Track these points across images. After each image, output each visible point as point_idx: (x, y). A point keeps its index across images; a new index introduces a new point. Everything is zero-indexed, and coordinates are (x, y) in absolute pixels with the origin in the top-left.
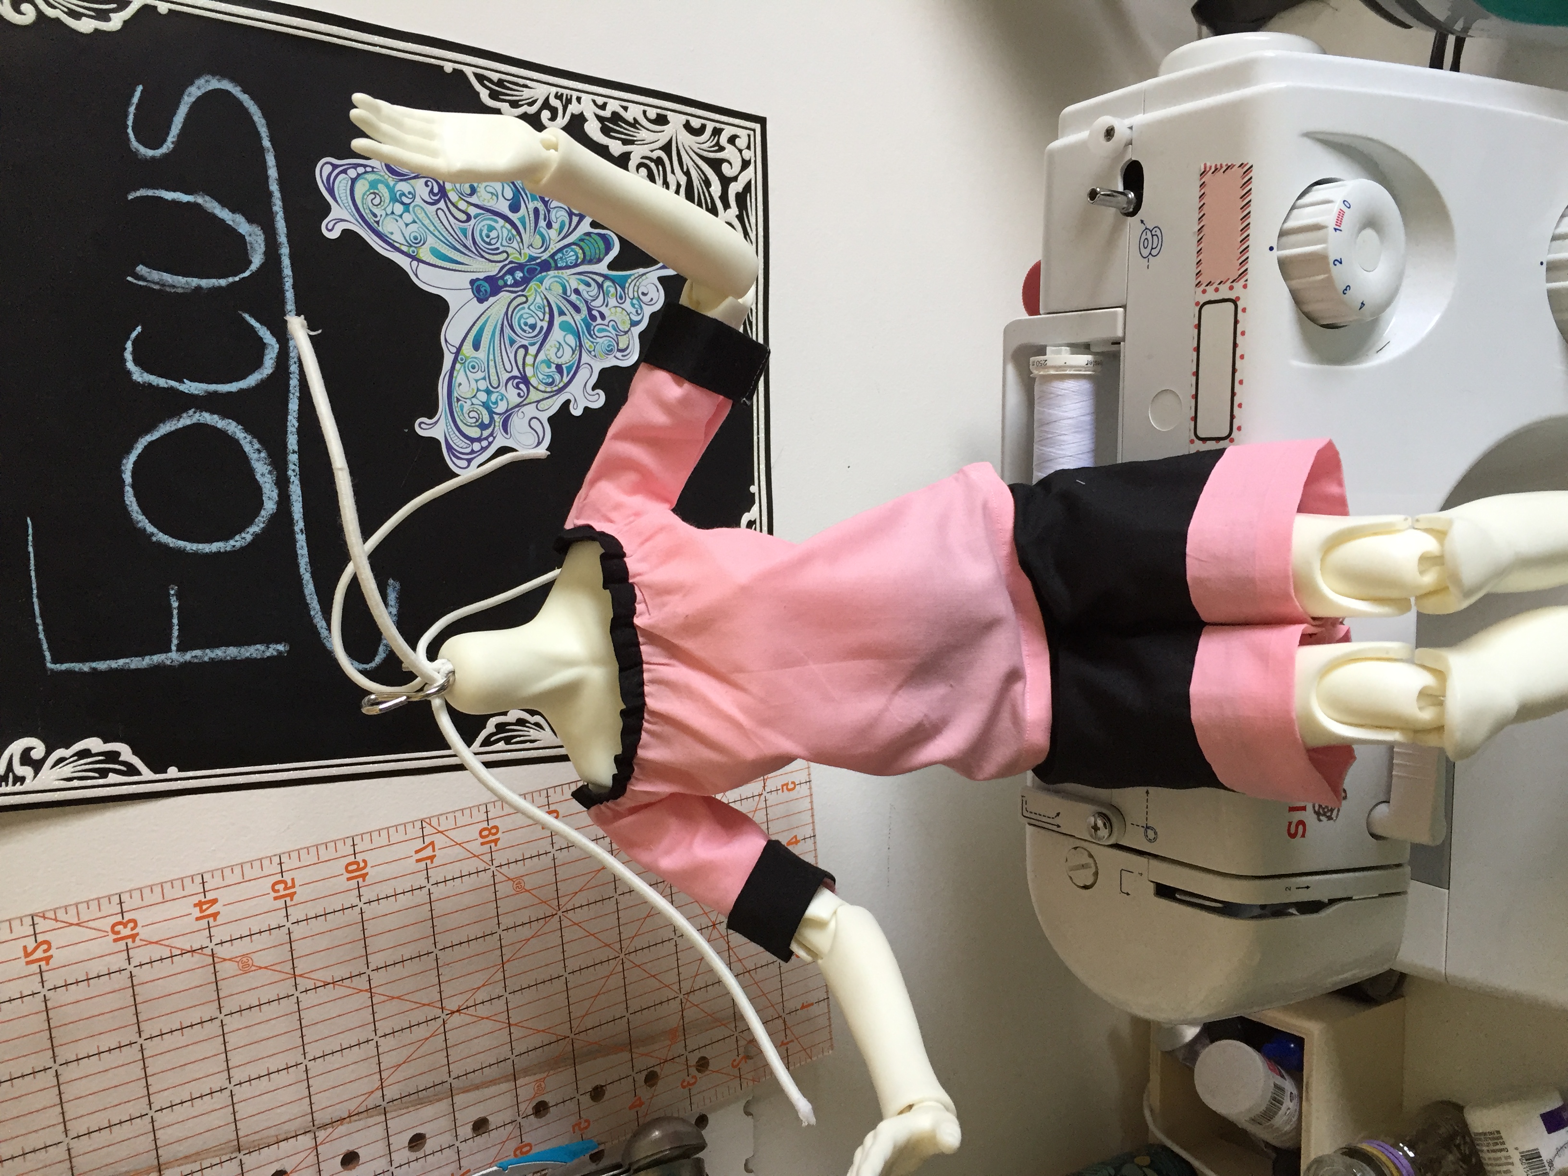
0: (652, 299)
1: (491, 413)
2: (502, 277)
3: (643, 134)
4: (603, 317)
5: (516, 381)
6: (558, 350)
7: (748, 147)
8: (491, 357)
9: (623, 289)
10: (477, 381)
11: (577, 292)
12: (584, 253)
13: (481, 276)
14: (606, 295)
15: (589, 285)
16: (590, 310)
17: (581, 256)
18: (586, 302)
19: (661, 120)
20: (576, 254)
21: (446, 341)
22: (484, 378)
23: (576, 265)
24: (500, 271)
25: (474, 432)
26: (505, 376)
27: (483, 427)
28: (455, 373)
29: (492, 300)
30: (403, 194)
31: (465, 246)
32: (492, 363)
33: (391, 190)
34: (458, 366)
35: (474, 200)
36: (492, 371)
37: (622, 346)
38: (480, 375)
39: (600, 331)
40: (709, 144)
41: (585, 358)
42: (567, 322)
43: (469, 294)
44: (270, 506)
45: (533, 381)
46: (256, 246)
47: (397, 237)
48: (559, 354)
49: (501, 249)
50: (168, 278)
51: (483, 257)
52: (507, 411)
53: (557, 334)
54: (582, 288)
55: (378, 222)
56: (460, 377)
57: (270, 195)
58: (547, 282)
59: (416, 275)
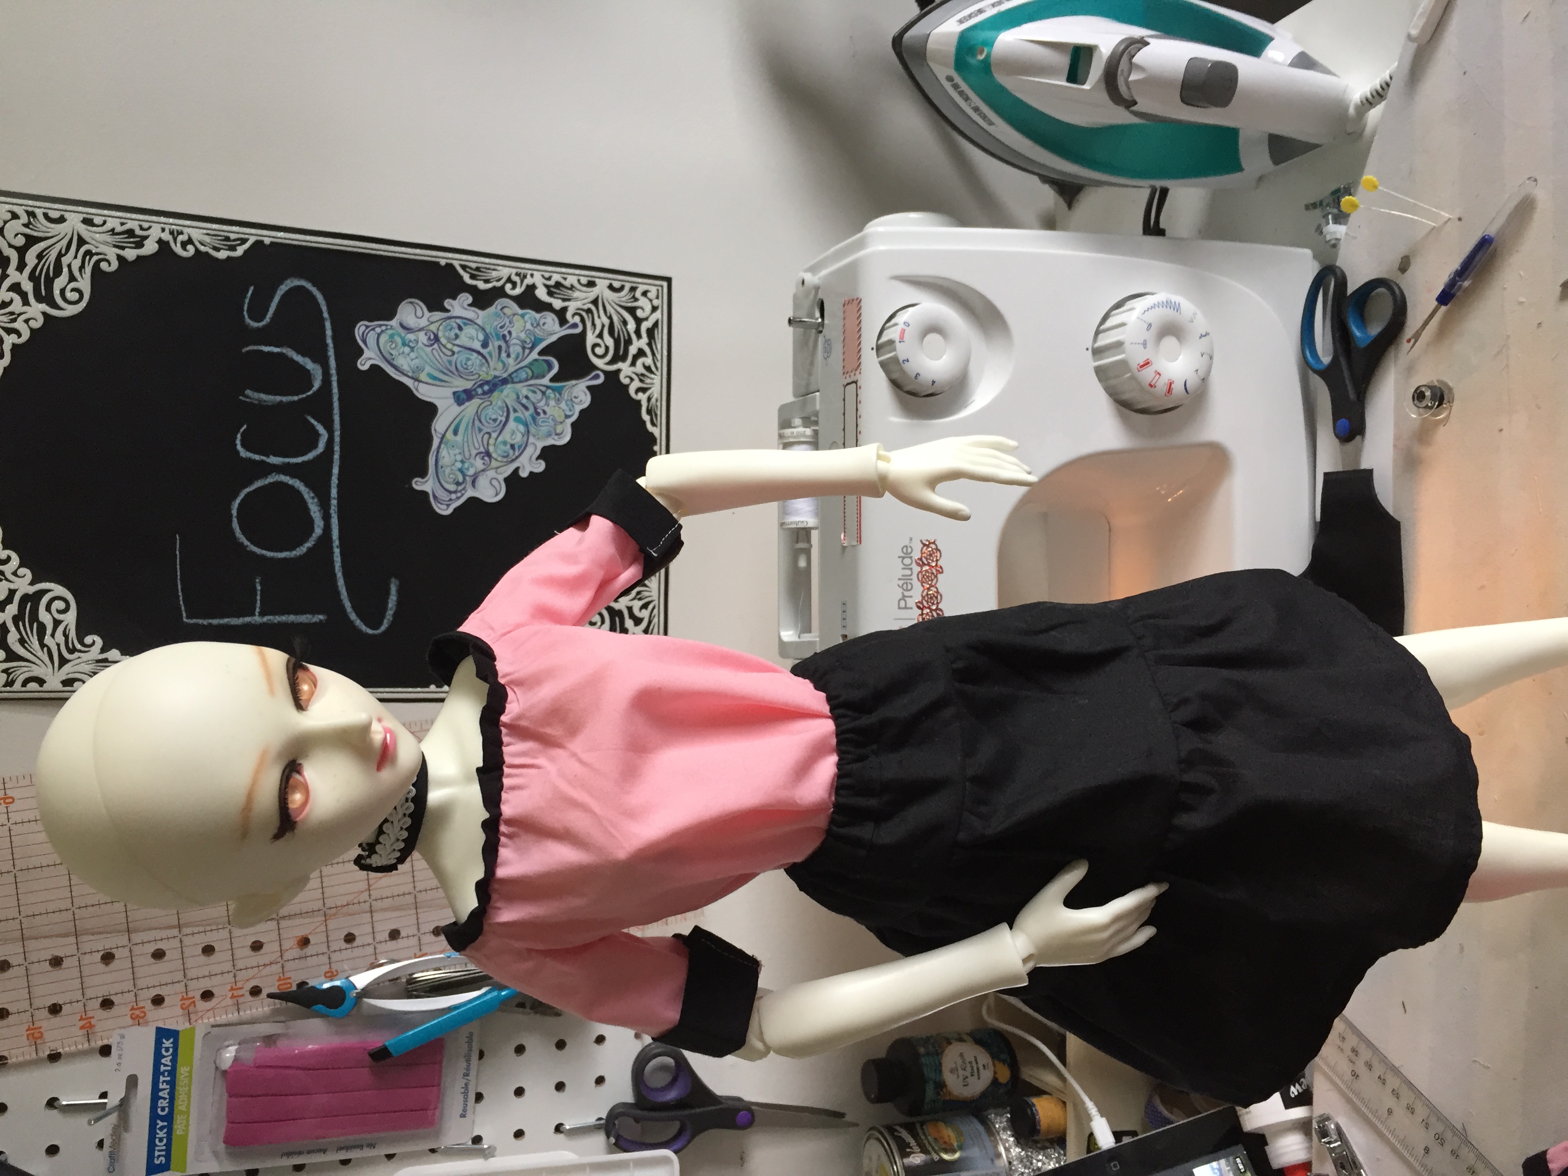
0: (581, 401)
1: (464, 475)
2: (475, 390)
3: (576, 294)
4: (545, 412)
5: (482, 455)
6: (512, 435)
7: (657, 298)
8: (465, 439)
9: (560, 394)
10: (455, 455)
11: (527, 397)
12: (532, 372)
13: (460, 389)
14: (548, 398)
15: (534, 392)
16: (535, 409)
17: (530, 374)
18: (533, 404)
19: (591, 284)
20: (527, 373)
21: (435, 430)
22: (460, 453)
23: (527, 380)
24: (474, 385)
25: (452, 487)
26: (474, 452)
27: (458, 484)
28: (441, 450)
29: (467, 404)
30: (410, 341)
31: (451, 371)
32: (466, 444)
33: (403, 339)
34: (443, 446)
35: (457, 342)
36: (466, 449)
37: (558, 431)
38: (457, 451)
39: (543, 422)
40: (627, 297)
41: (531, 440)
42: (518, 417)
43: (452, 401)
44: (318, 531)
45: (494, 455)
46: (317, 376)
47: (405, 367)
48: (514, 437)
49: (475, 372)
50: (263, 396)
51: (462, 377)
52: (475, 474)
53: (512, 424)
54: (530, 395)
55: (393, 359)
56: (444, 452)
57: (326, 345)
58: (506, 392)
59: (417, 390)
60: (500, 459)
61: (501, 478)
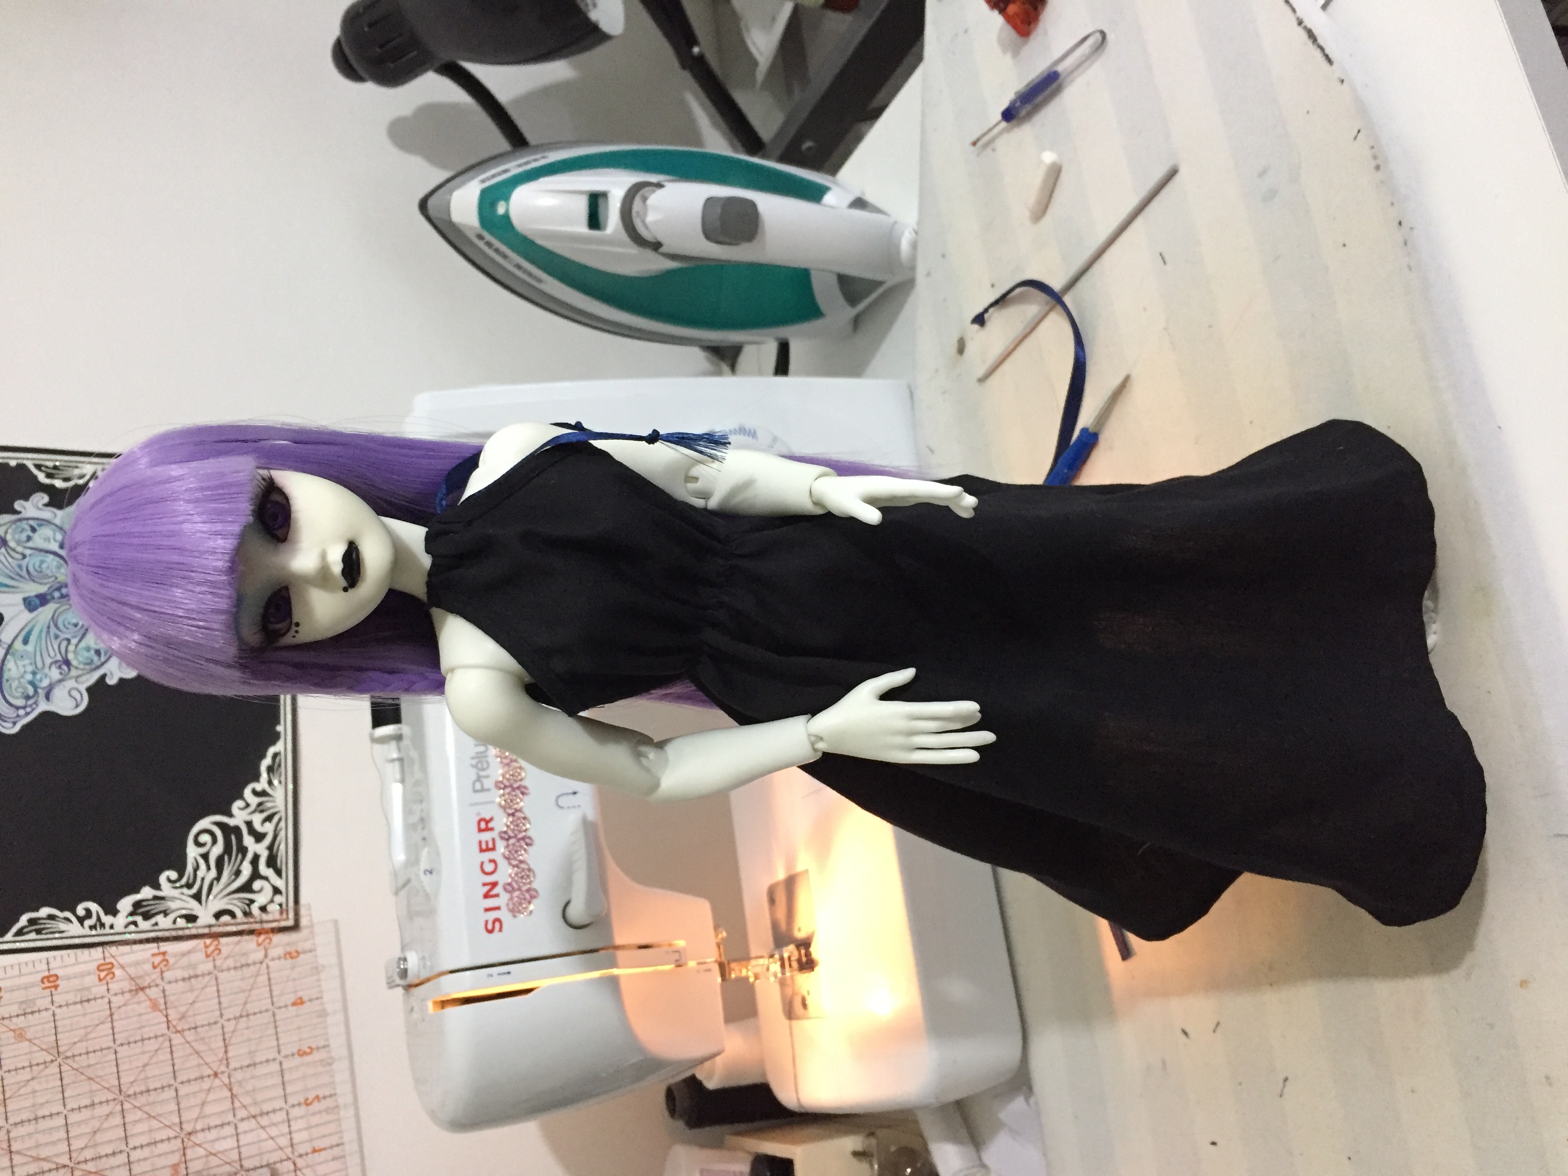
22: (31, 664)
24: (49, 588)
49: (50, 575)
52: (50, 685)
56: (10, 664)
60: (81, 666)
61: (83, 688)
